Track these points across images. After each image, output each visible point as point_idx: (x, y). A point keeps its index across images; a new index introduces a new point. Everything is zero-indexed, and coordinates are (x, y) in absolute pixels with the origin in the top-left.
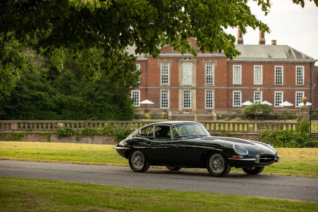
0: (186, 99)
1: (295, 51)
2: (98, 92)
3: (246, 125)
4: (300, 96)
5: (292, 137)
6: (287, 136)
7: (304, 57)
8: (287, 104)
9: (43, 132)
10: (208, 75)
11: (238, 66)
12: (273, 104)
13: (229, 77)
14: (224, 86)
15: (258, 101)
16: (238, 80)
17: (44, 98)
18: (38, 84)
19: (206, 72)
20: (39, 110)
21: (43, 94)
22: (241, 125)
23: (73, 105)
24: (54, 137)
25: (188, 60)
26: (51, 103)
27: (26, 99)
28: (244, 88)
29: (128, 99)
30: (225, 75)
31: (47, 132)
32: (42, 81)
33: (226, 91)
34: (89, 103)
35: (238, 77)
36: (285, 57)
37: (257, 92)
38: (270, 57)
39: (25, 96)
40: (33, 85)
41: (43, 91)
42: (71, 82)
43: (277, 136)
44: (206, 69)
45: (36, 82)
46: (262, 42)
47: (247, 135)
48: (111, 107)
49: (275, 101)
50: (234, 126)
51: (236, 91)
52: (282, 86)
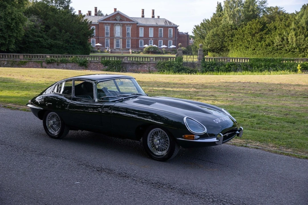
0: (117, 43)
1: (168, 21)
2: (71, 39)
3: (149, 58)
4: (170, 43)
5: (173, 65)
6: (171, 64)
7: (172, 24)
8: (164, 46)
9: (38, 61)
10: (128, 32)
11: (142, 28)
12: (158, 46)
13: (138, 33)
14: (135, 37)
15: (151, 45)
16: (142, 35)
17: (42, 41)
18: (38, 34)
19: (127, 30)
20: (39, 48)
21: (40, 39)
22: (146, 58)
23: (57, 45)
24: (44, 64)
25: (118, 24)
26: (45, 44)
27: (31, 42)
28: (144, 38)
29: (87, 43)
30: (136, 32)
31: (40, 61)
32: (40, 32)
33: (136, 40)
34: (67, 45)
35: (142, 33)
36: (164, 24)
37: (151, 40)
38: (157, 24)
39: (30, 40)
40: (35, 35)
41: (41, 38)
42: (56, 33)
43: (165, 64)
44: (127, 29)
45: (37, 33)
46: (153, 17)
47: (150, 63)
48: (79, 47)
49: (159, 45)
50: (143, 58)
51: (141, 40)
52: (162, 38)
